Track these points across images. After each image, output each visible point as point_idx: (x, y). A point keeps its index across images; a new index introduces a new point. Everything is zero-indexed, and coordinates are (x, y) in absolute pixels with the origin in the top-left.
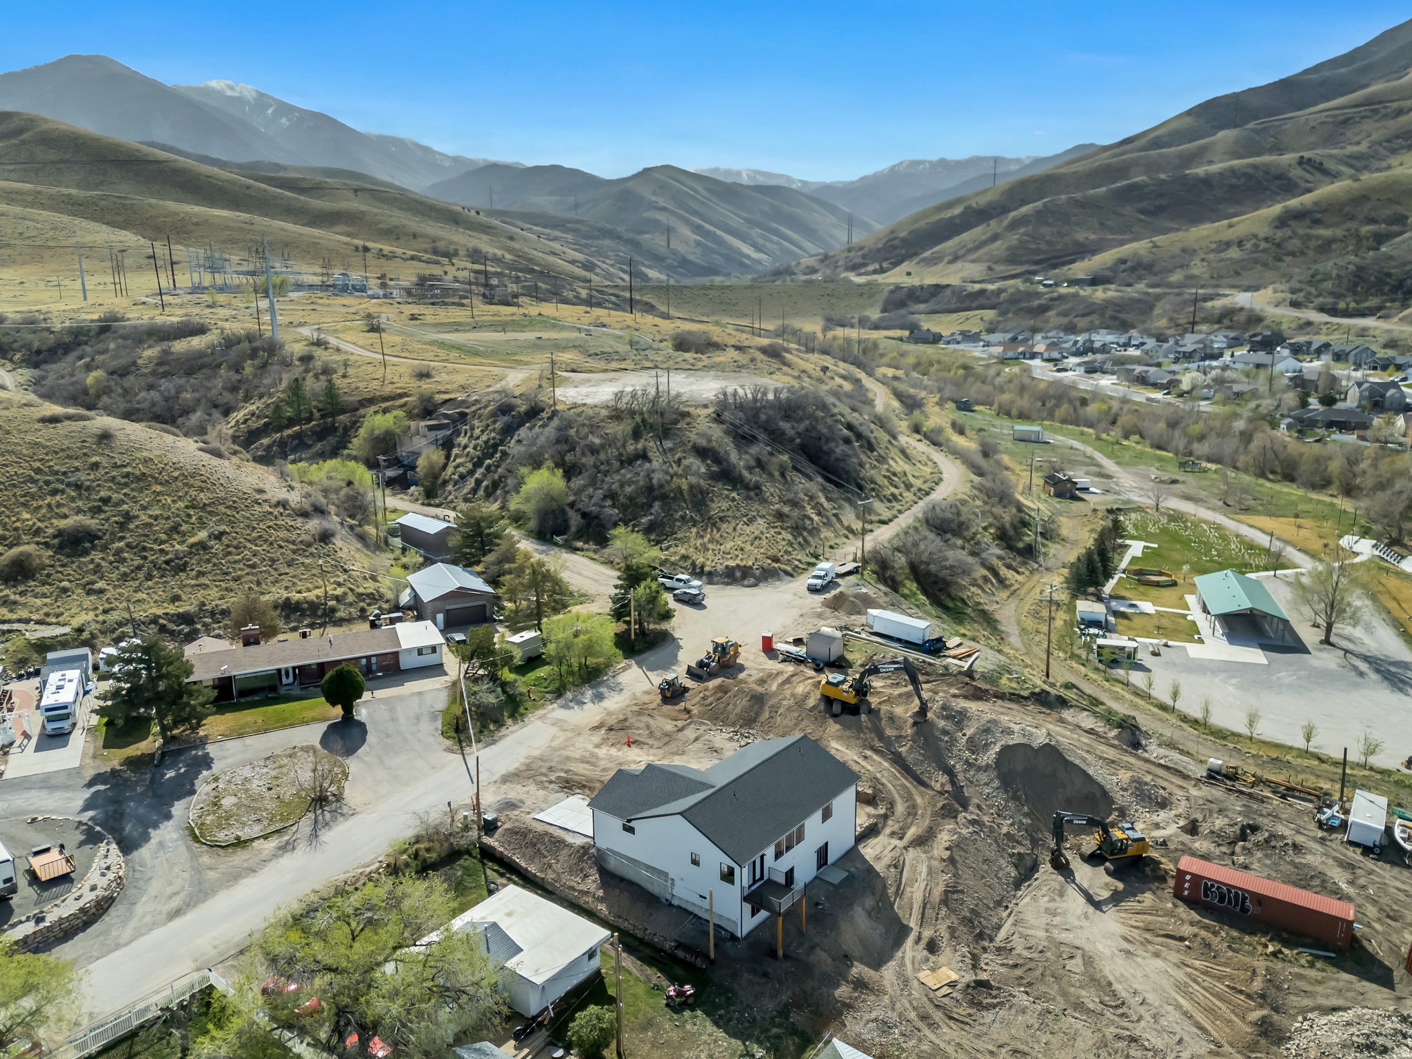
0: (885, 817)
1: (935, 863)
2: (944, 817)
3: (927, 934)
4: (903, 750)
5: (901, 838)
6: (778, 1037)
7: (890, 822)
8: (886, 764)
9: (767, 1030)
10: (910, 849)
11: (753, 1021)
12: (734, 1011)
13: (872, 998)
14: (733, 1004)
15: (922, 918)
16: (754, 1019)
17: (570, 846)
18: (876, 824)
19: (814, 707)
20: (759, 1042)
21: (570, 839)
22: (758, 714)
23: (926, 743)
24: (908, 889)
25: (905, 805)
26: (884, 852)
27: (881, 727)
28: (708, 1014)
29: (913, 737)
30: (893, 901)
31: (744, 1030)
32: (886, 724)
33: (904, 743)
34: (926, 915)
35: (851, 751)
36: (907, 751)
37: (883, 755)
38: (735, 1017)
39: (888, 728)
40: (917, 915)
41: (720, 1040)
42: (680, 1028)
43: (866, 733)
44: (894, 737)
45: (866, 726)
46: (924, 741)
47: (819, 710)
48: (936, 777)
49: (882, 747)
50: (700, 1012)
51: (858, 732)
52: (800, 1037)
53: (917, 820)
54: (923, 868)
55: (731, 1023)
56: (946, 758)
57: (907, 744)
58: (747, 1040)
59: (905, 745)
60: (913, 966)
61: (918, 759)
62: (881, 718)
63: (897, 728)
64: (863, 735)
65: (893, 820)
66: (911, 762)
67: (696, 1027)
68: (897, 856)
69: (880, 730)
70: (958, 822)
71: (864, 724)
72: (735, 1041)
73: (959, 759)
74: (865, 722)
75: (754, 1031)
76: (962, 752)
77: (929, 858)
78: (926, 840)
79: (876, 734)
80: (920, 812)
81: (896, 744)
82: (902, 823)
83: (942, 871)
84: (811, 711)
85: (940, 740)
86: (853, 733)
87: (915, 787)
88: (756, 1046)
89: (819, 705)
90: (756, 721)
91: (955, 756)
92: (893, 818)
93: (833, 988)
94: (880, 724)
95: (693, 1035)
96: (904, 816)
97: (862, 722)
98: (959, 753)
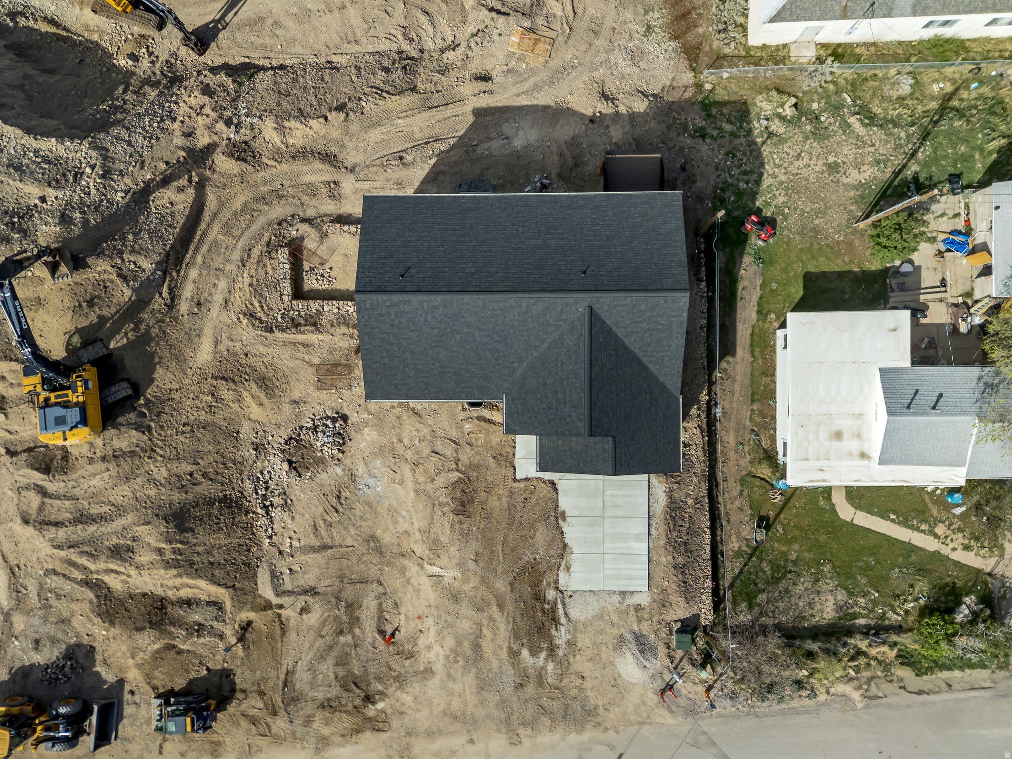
0: (306, 220)
3: (468, 90)
4: (147, 265)
5: (336, 183)
6: (731, 123)
7: (310, 213)
8: (193, 274)
9: (732, 134)
11: (731, 154)
12: (732, 176)
14: (725, 182)
15: (450, 104)
16: (727, 154)
17: (670, 493)
19: (139, 427)
20: (750, 132)
21: (662, 500)
22: (210, 502)
23: (110, 236)
24: (418, 136)
25: (266, 208)
26: (378, 186)
27: (120, 309)
28: (754, 195)
29: (111, 258)
30: (455, 140)
31: (748, 153)
32: (109, 306)
33: (132, 266)
34: (444, 102)
35: (201, 329)
36: (146, 257)
37: (176, 286)
38: (738, 171)
39: (115, 301)
40: (449, 111)
41: (774, 163)
42: (789, 205)
43: (147, 325)
44: (128, 285)
45: (133, 330)
46: (106, 242)
47: (139, 420)
48: (167, 208)
49: (161, 294)
50: (757, 204)
51: (151, 339)
52: (711, 111)
53: (286, 183)
54: (376, 135)
55: (748, 169)
56: (118, 205)
57: (130, 261)
58: (756, 144)
59: (135, 263)
60: (529, 77)
61: (151, 238)
62: (96, 320)
63: (105, 287)
64: (153, 330)
65: (304, 212)
66: (165, 245)
67: (777, 193)
68: (375, 169)
69: (128, 309)
70: (254, 138)
71: (130, 335)
72: (766, 150)
73: (105, 189)
74: (126, 334)
75: (741, 144)
76: (89, 188)
77: (352, 136)
78: (319, 153)
79: (139, 313)
80: (267, 188)
81: (142, 276)
82: (305, 198)
83: (362, 113)
84: (149, 429)
85: (85, 222)
86: (158, 344)
87: (215, 216)
88: (756, 132)
89: (129, 424)
90: (225, 496)
91: (104, 194)
92: (301, 214)
93: (640, 113)
94: (113, 316)
95: (787, 189)
96: (291, 199)
97: (128, 339)
98: (93, 191)
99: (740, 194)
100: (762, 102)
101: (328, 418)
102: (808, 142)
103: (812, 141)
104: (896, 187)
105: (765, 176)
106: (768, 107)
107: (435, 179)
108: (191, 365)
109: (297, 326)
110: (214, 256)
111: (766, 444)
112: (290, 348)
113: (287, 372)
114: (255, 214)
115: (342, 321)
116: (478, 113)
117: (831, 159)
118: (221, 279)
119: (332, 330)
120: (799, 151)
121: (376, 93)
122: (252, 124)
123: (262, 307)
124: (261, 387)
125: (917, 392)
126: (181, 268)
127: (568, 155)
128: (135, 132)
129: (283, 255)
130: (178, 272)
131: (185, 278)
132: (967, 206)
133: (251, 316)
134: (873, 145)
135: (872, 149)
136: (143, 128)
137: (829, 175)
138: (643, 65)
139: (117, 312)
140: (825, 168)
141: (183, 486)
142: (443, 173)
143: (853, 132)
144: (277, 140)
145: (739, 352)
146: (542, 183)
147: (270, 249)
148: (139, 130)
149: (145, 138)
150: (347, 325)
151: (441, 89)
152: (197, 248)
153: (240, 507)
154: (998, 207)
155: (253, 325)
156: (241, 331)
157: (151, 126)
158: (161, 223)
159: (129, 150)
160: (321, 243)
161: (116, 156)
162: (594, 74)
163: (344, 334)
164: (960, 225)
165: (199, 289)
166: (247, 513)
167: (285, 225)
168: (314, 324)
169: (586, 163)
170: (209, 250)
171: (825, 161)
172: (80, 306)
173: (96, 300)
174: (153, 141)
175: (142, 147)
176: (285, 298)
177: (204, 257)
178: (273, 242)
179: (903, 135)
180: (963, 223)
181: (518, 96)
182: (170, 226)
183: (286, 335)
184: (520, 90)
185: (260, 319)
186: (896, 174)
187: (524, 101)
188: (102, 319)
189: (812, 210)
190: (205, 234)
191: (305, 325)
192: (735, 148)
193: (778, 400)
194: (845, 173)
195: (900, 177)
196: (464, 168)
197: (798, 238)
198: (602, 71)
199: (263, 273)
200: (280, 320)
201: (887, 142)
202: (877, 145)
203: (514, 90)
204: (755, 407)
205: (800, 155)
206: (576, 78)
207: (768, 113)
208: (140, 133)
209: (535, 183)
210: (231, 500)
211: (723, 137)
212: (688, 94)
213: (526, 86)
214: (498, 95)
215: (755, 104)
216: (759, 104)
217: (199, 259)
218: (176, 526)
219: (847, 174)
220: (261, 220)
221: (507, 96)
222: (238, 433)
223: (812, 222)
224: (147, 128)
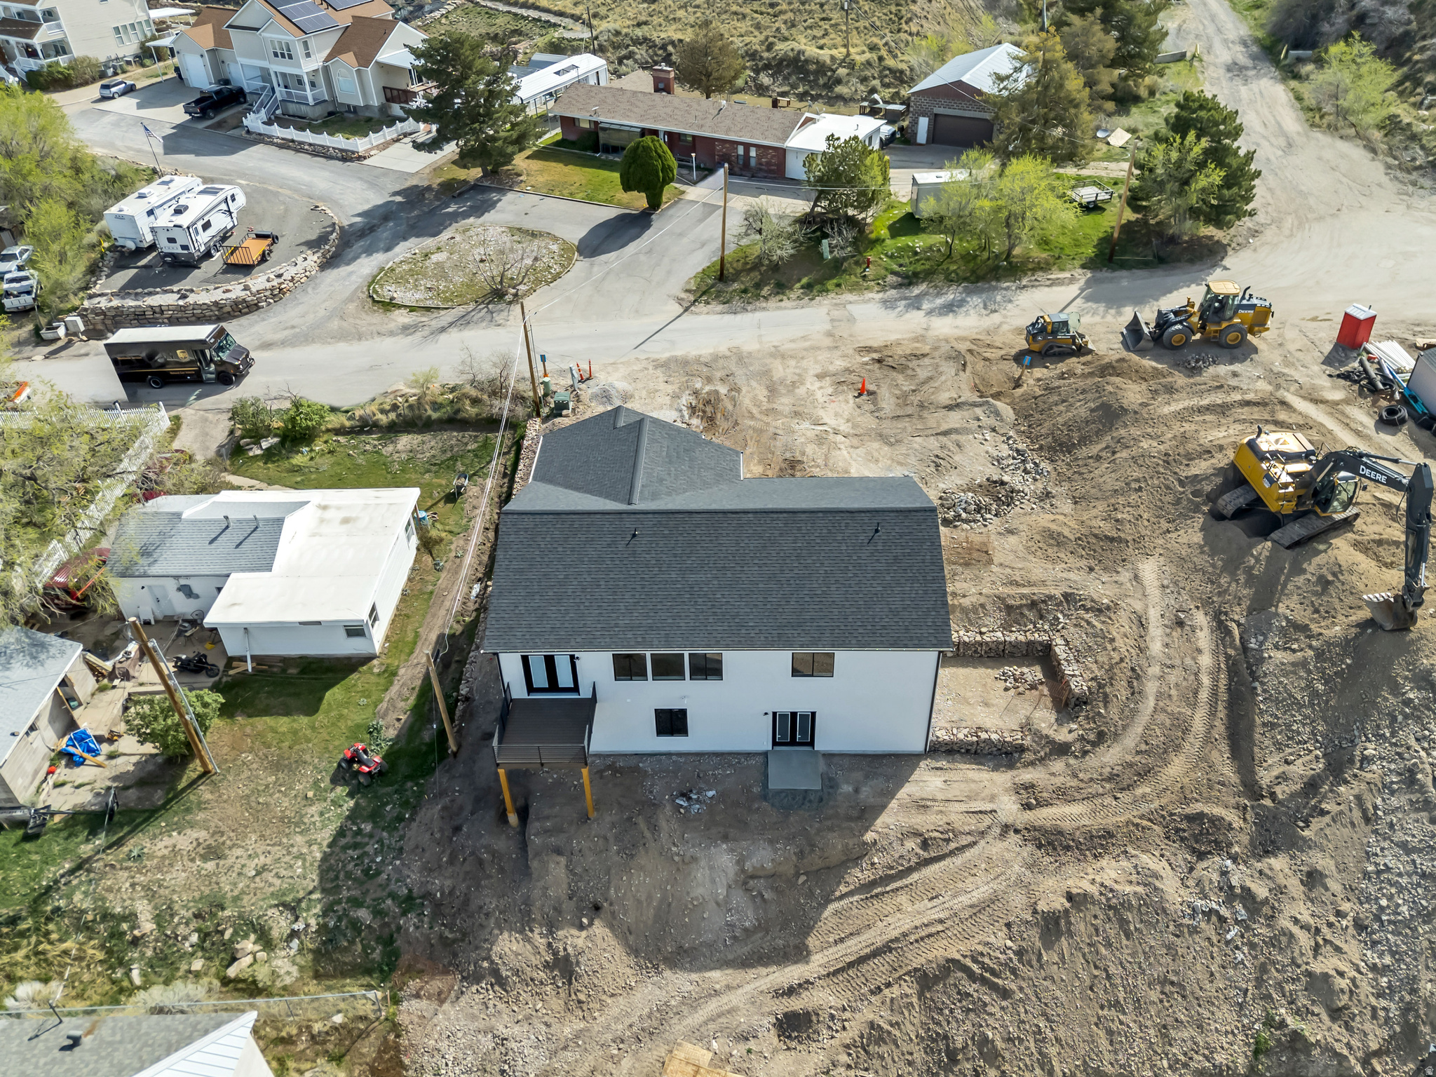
0: (1062, 750)
1: (1018, 901)
2: (1174, 834)
3: (822, 998)
5: (1027, 807)
6: (355, 925)
7: (1058, 765)
8: (1206, 660)
9: (359, 904)
10: (1013, 838)
11: (370, 874)
12: (380, 841)
13: (557, 1004)
14: (391, 830)
15: (851, 965)
16: (378, 873)
18: (1021, 749)
20: (328, 909)
23: (1349, 679)
24: (903, 898)
25: (1129, 758)
26: (957, 805)
27: (1282, 590)
28: (353, 816)
29: (1328, 644)
30: (837, 894)
31: (342, 875)
32: (1299, 588)
33: (1295, 646)
34: (864, 968)
35: (1164, 594)
36: (1283, 664)
37: (1223, 640)
38: (367, 849)
39: (1295, 597)
40: (854, 947)
41: (304, 860)
42: (304, 802)
43: (1237, 581)
44: (1286, 618)
45: (1252, 568)
46: (1348, 666)
47: (1198, 487)
48: (1291, 754)
49: (1239, 625)
50: (352, 803)
51: (1224, 569)
52: (383, 954)
53: (1108, 800)
54: (980, 890)
55: (350, 852)
56: (1366, 736)
57: (1302, 650)
58: (324, 891)
59: (1294, 651)
60: (706, 1023)
61: (1291, 696)
62: (1305, 566)
63: (1317, 611)
64: (1228, 579)
65: (1068, 765)
66: (1265, 691)
67: (317, 818)
68: (967, 829)
69: (1273, 593)
70: (1191, 869)
71: (1253, 561)
72: (313, 879)
73: (1397, 754)
74: (1257, 560)
75: (349, 889)
76: (1423, 749)
77: (1019, 883)
78: (1068, 848)
79: (1255, 593)
80: (1139, 791)
81: (1274, 638)
82: (1074, 783)
83: (1008, 925)
84: (1182, 483)
85: (1396, 689)
86: (1213, 566)
87: (1208, 740)
88: (317, 910)
89: (1207, 478)
90: (1069, 453)
91: (1395, 744)
92: (1072, 761)
93: (510, 930)
94: (1287, 580)
95: (297, 824)
96: (1095, 776)
97: (1252, 555)
98: (1412, 742)
99: (374, 816)
100: (288, 973)
101: (967, 521)
102: (236, 893)
103: (229, 895)
104: (128, 824)
105: (325, 843)
106: (279, 962)
107: (863, 811)
108: (1162, 559)
109: (1033, 605)
110: (1185, 683)
111: (427, 559)
112: (1034, 578)
113: (1031, 557)
114: (1143, 747)
115: (972, 615)
116: (799, 954)
117: (210, 866)
118: (1161, 655)
119: (982, 600)
120: (257, 879)
121: (993, 972)
122: (1205, 897)
123: (1089, 623)
124: (1059, 534)
125: (237, 546)
126: (1227, 664)
127: (642, 825)
128: (1409, 875)
129: (1079, 685)
130: (1228, 657)
131: (1215, 653)
132: (38, 791)
133: (1099, 610)
134: (133, 885)
135: (140, 878)
136: (1401, 889)
137: (224, 843)
138: (487, 1042)
139: (1285, 586)
140: (227, 852)
141: (1119, 442)
142: (850, 819)
143: (156, 908)
144: (1148, 861)
145: (433, 637)
146: (689, 799)
147: (1101, 692)
148: (1404, 881)
149: (1388, 869)
150: (964, 610)
151: (873, 999)
152: (1214, 693)
153: (1050, 448)
154: (13, 734)
155: (1093, 601)
156: (1107, 593)
157: (1390, 898)
158: (1288, 726)
159: (1399, 836)
160: (1028, 718)
161: (1414, 816)
162: (582, 1025)
163: (964, 596)
164: (62, 772)
165: (1188, 640)
166: (1041, 448)
167: (1092, 737)
168: (1009, 608)
169: (613, 825)
170: (1196, 693)
171: (222, 862)
172: (1334, 574)
173: (1319, 589)
174: (1371, 868)
175: (1382, 849)
176: (1060, 641)
177: (1199, 683)
178: (1101, 704)
179: (78, 897)
180: (58, 771)
181: (729, 987)
182: (1273, 726)
183: (1047, 592)
184: (724, 999)
185: (1087, 610)
186: (119, 843)
187: (717, 977)
188: (1298, 570)
189: (271, 795)
190: (1212, 713)
191: (1021, 606)
192: (362, 883)
193: (400, 592)
194: (199, 844)
195: (115, 838)
196: (817, 825)
197: (307, 757)
198: (567, 1030)
199: (1100, 659)
200: (1060, 616)
201: (110, 890)
202: (128, 885)
203: (735, 999)
204: (430, 588)
205: (258, 873)
206: (617, 1019)
207: (283, 953)
208: (1400, 875)
209: (698, 801)
210: (1062, 451)
211: (374, 900)
212: (414, 984)
213: (712, 1006)
214: (764, 988)
215: (301, 968)
216: (295, 971)
217: (1206, 680)
218: (1111, 406)
219: (195, 844)
220: (1131, 740)
221: (748, 988)
222: (1076, 503)
223: (277, 779)
224: (1393, 890)
